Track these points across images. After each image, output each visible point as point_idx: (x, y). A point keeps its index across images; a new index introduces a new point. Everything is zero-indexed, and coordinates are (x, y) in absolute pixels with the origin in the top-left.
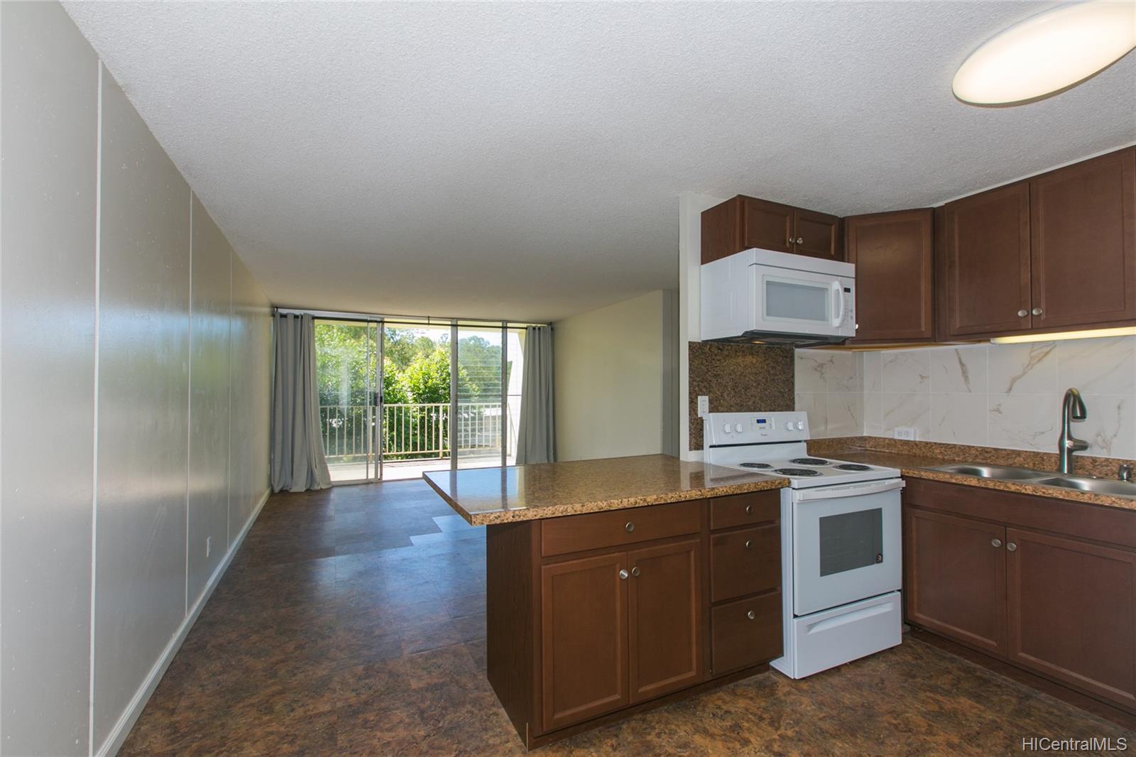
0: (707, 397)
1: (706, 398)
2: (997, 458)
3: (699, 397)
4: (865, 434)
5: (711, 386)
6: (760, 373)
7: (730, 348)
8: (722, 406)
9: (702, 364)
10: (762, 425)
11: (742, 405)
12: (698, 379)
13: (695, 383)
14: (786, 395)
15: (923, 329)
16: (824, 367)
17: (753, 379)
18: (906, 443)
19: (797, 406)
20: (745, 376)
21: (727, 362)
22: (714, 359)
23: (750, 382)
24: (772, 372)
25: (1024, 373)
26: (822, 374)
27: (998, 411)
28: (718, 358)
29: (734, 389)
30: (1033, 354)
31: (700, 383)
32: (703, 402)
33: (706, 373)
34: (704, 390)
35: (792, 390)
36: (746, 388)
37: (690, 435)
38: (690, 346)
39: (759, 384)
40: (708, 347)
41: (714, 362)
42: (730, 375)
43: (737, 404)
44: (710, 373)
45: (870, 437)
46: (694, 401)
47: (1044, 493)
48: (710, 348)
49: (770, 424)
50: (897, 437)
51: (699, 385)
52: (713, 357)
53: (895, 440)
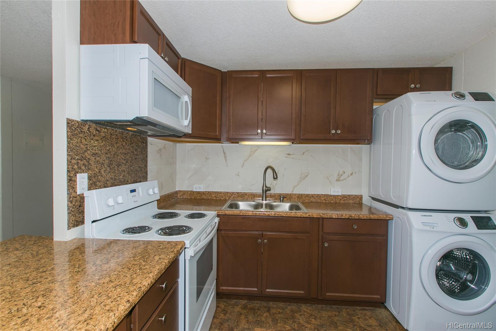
0: (87, 174)
1: (85, 175)
2: (238, 197)
3: (78, 175)
4: (177, 190)
5: (89, 164)
6: (128, 153)
7: (106, 130)
8: (100, 181)
9: (81, 142)
10: (133, 194)
11: (115, 179)
12: (77, 157)
13: (73, 161)
14: (143, 170)
15: (217, 134)
16: (162, 150)
17: (123, 157)
18: (199, 193)
19: (149, 177)
20: (118, 155)
21: (104, 142)
22: (92, 139)
23: (122, 160)
24: (135, 153)
25: (248, 158)
26: (161, 155)
27: (238, 175)
28: (96, 138)
29: (109, 166)
30: (252, 150)
31: (79, 161)
32: (82, 179)
33: (85, 151)
34: (83, 168)
35: (146, 166)
36: (119, 165)
37: (69, 213)
38: (68, 123)
39: (127, 162)
40: (87, 127)
41: (92, 142)
42: (106, 154)
43: (112, 179)
44: (89, 152)
45: (180, 191)
46: (73, 179)
47: (278, 215)
48: (89, 128)
49: (139, 192)
50: (195, 190)
51: (78, 163)
52: (92, 137)
53: (193, 192)
